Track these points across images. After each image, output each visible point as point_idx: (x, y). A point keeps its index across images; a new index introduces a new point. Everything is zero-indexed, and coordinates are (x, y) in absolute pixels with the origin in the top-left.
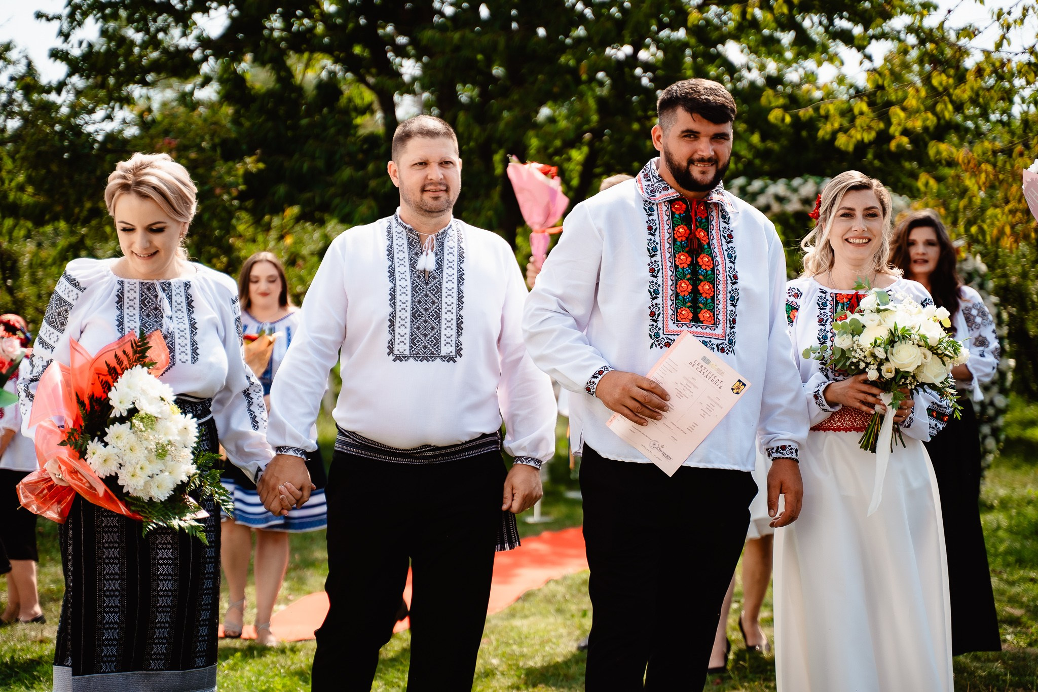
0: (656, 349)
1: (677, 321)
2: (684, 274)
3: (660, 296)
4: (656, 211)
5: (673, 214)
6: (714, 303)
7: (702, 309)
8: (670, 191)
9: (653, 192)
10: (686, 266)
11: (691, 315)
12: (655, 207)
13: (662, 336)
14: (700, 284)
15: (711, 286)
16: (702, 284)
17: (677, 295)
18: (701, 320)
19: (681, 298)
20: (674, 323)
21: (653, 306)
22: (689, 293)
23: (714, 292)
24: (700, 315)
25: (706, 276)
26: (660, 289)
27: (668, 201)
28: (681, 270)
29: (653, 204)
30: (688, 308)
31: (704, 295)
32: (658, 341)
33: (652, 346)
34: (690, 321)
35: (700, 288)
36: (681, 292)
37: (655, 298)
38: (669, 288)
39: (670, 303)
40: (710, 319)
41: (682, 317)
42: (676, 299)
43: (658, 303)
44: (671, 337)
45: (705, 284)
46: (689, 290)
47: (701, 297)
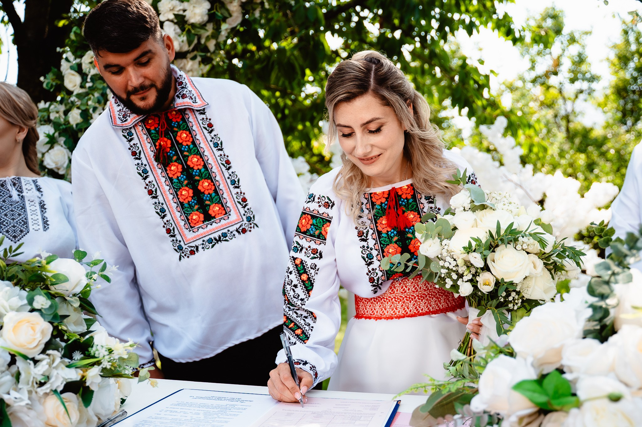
0: (185, 260)
1: (191, 227)
2: (180, 182)
3: (167, 212)
4: (135, 134)
5: (149, 130)
6: (218, 195)
7: (209, 205)
10: (179, 174)
11: (202, 216)
12: (133, 131)
13: (184, 247)
14: (198, 184)
15: (209, 181)
16: (201, 183)
18: (213, 215)
19: (186, 205)
20: (190, 231)
21: (165, 224)
22: (192, 197)
23: (214, 185)
24: (210, 212)
25: (200, 175)
26: (165, 206)
28: (176, 181)
30: (197, 210)
31: (206, 192)
32: (183, 253)
33: (180, 259)
34: (203, 222)
35: (200, 188)
36: (184, 200)
37: (164, 216)
38: (172, 202)
39: (178, 214)
40: (220, 211)
41: (195, 222)
42: (183, 209)
43: (168, 220)
44: (193, 244)
45: (203, 183)
46: (192, 195)
47: (204, 195)
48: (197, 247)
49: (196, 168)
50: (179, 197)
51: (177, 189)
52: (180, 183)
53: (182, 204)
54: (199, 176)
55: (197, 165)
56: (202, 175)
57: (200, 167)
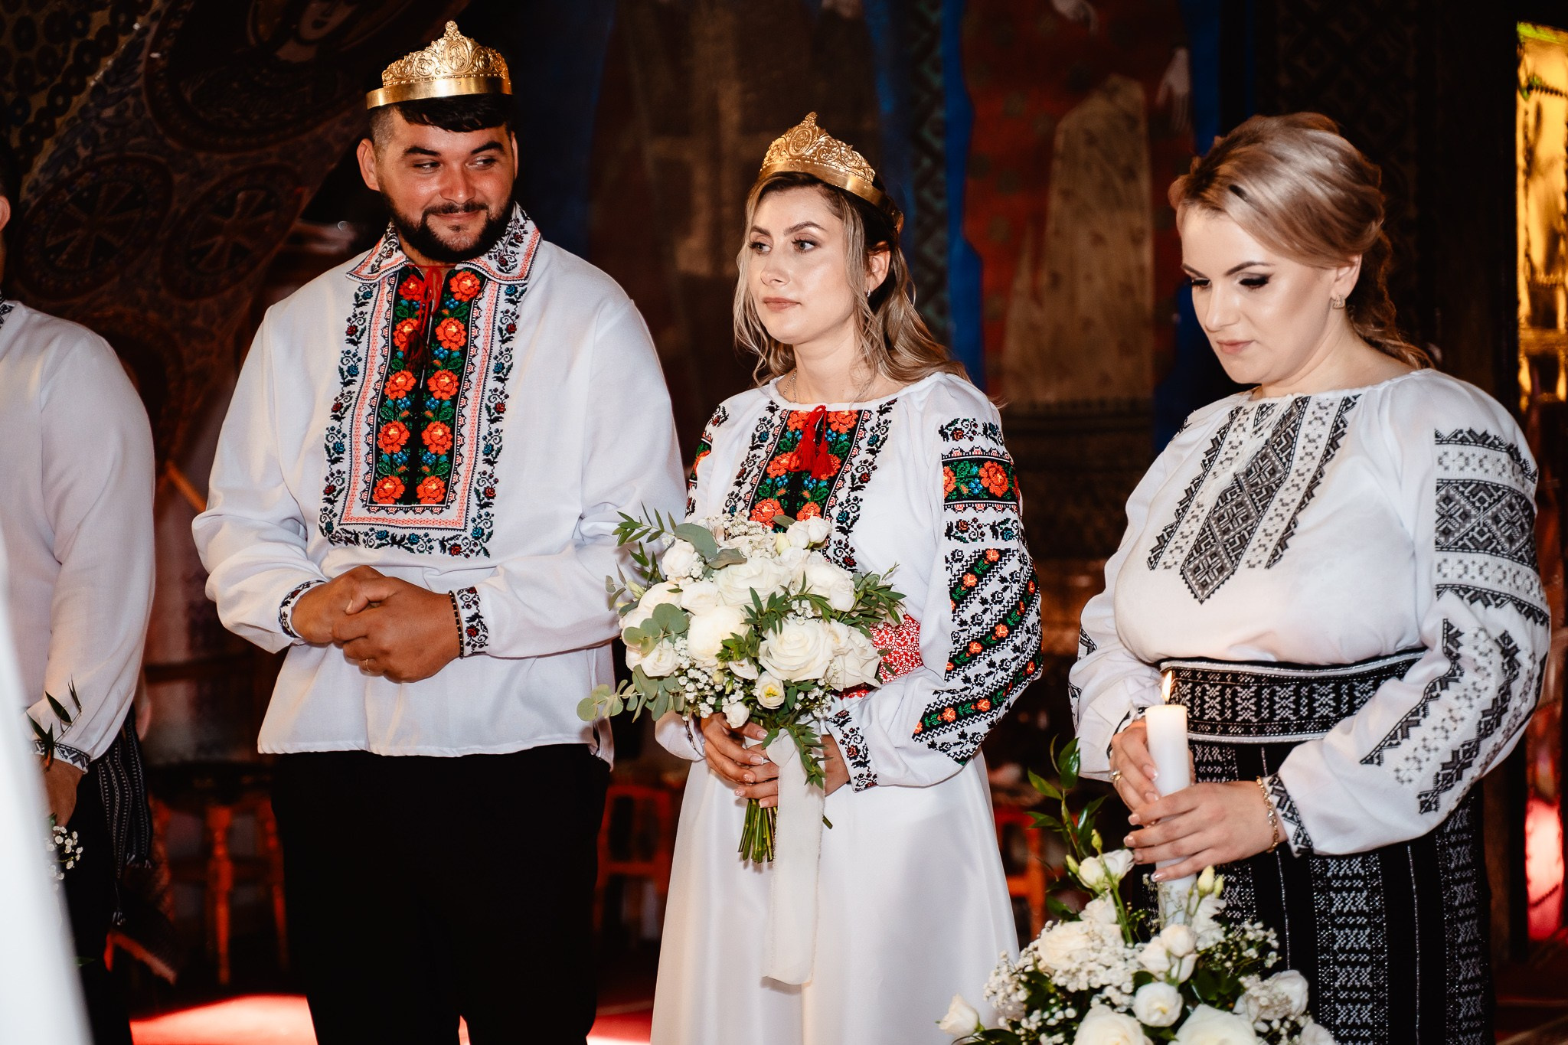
1: (373, 502)
2: (395, 409)
3: (345, 455)
4: (371, 296)
6: (451, 461)
7: (426, 476)
10: (401, 395)
11: (402, 490)
12: (375, 290)
13: (339, 528)
14: (425, 427)
15: (448, 430)
16: (430, 427)
18: (420, 496)
19: (385, 458)
20: (366, 507)
21: (332, 475)
22: (404, 447)
23: (453, 441)
24: (420, 488)
25: (438, 411)
26: (345, 442)
28: (390, 404)
30: (399, 475)
31: (433, 449)
32: (333, 538)
34: (399, 501)
35: (425, 435)
36: (387, 445)
37: (338, 460)
38: (363, 439)
39: (364, 469)
40: (436, 494)
41: (383, 494)
42: (377, 461)
43: (342, 470)
44: (351, 528)
45: (434, 428)
46: (403, 442)
47: (426, 453)
48: (356, 537)
49: (437, 395)
50: (380, 436)
51: (383, 419)
52: (394, 411)
53: (378, 452)
54: (433, 412)
55: (443, 391)
56: (440, 411)
57: (445, 396)
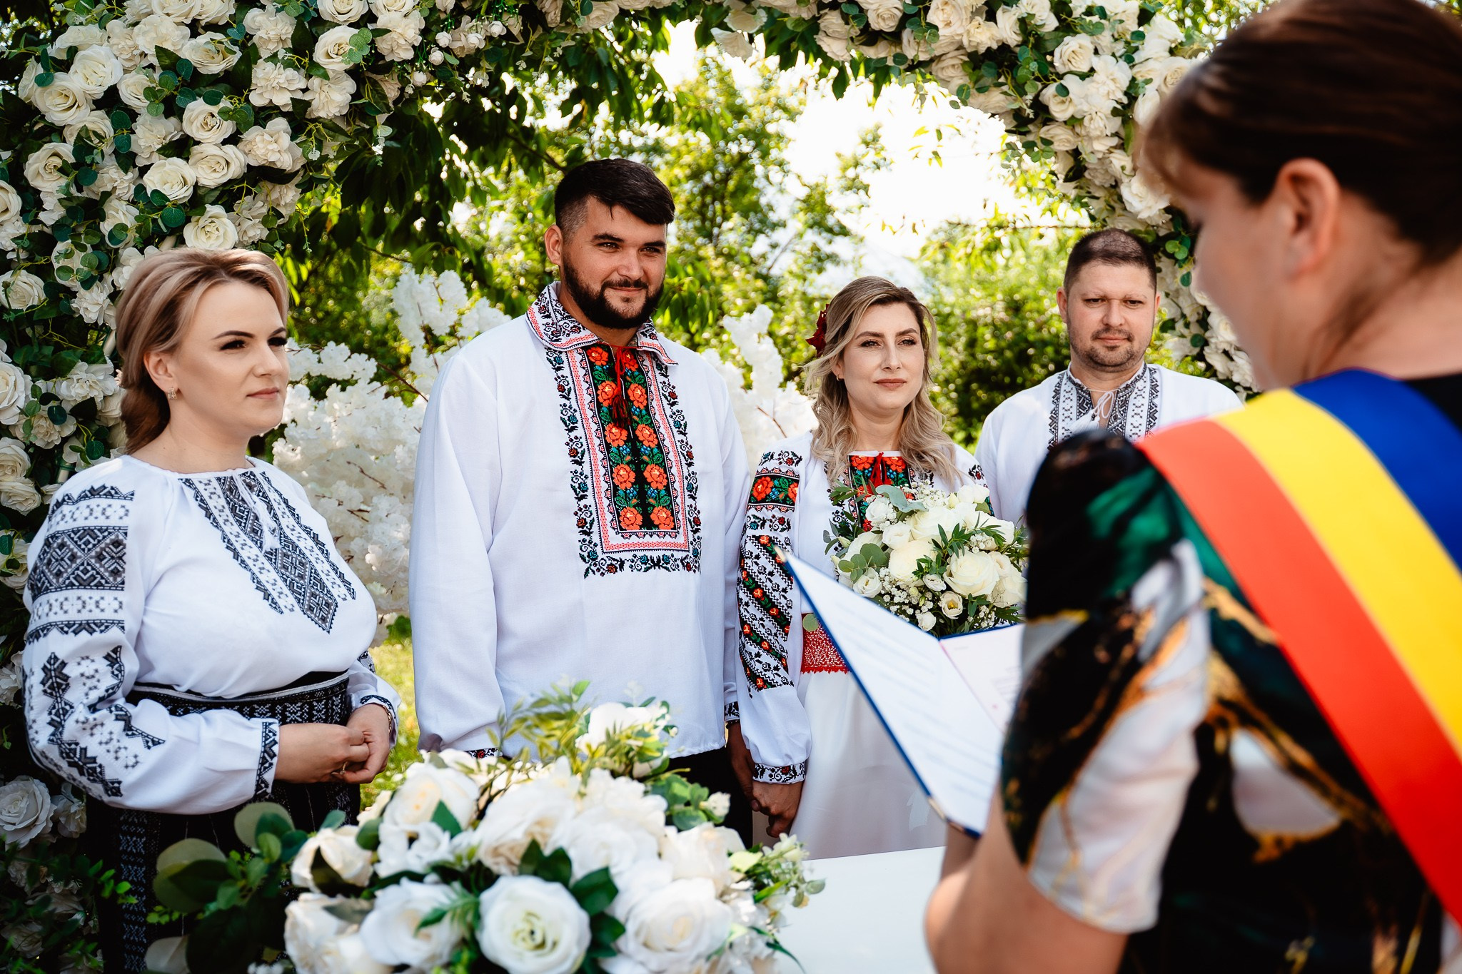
0: (593, 577)
1: (621, 529)
3: (590, 493)
4: (566, 363)
5: (592, 365)
6: (670, 496)
7: (654, 506)
8: (584, 333)
9: (556, 336)
10: (621, 443)
11: (640, 518)
12: (563, 357)
13: (600, 555)
14: (645, 468)
15: (662, 470)
16: (650, 468)
17: (616, 488)
18: (656, 523)
19: (621, 493)
20: (617, 533)
21: (581, 508)
22: (633, 484)
23: (667, 479)
24: (653, 517)
25: (653, 457)
26: (589, 482)
27: (582, 348)
28: (615, 450)
29: (561, 352)
30: (634, 507)
31: (654, 485)
32: (595, 565)
33: (587, 572)
34: (641, 527)
35: (647, 474)
36: (621, 483)
37: (583, 497)
38: (602, 479)
39: (606, 502)
40: (668, 521)
41: (628, 522)
42: (615, 496)
43: (588, 504)
44: (616, 556)
46: (632, 480)
47: (650, 488)
48: (622, 563)
49: (646, 443)
50: (614, 476)
51: (613, 463)
52: (621, 456)
54: (648, 456)
55: (648, 441)
57: (652, 445)
